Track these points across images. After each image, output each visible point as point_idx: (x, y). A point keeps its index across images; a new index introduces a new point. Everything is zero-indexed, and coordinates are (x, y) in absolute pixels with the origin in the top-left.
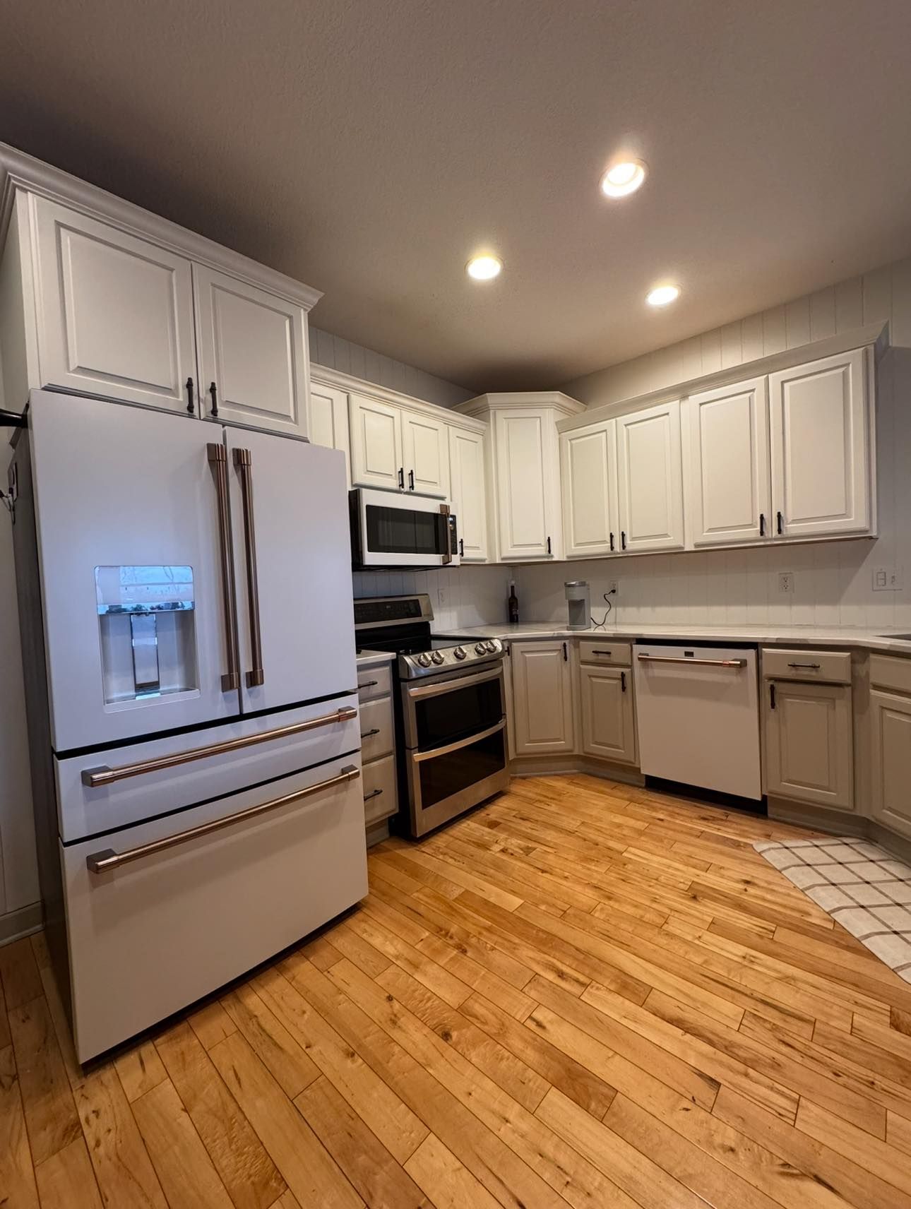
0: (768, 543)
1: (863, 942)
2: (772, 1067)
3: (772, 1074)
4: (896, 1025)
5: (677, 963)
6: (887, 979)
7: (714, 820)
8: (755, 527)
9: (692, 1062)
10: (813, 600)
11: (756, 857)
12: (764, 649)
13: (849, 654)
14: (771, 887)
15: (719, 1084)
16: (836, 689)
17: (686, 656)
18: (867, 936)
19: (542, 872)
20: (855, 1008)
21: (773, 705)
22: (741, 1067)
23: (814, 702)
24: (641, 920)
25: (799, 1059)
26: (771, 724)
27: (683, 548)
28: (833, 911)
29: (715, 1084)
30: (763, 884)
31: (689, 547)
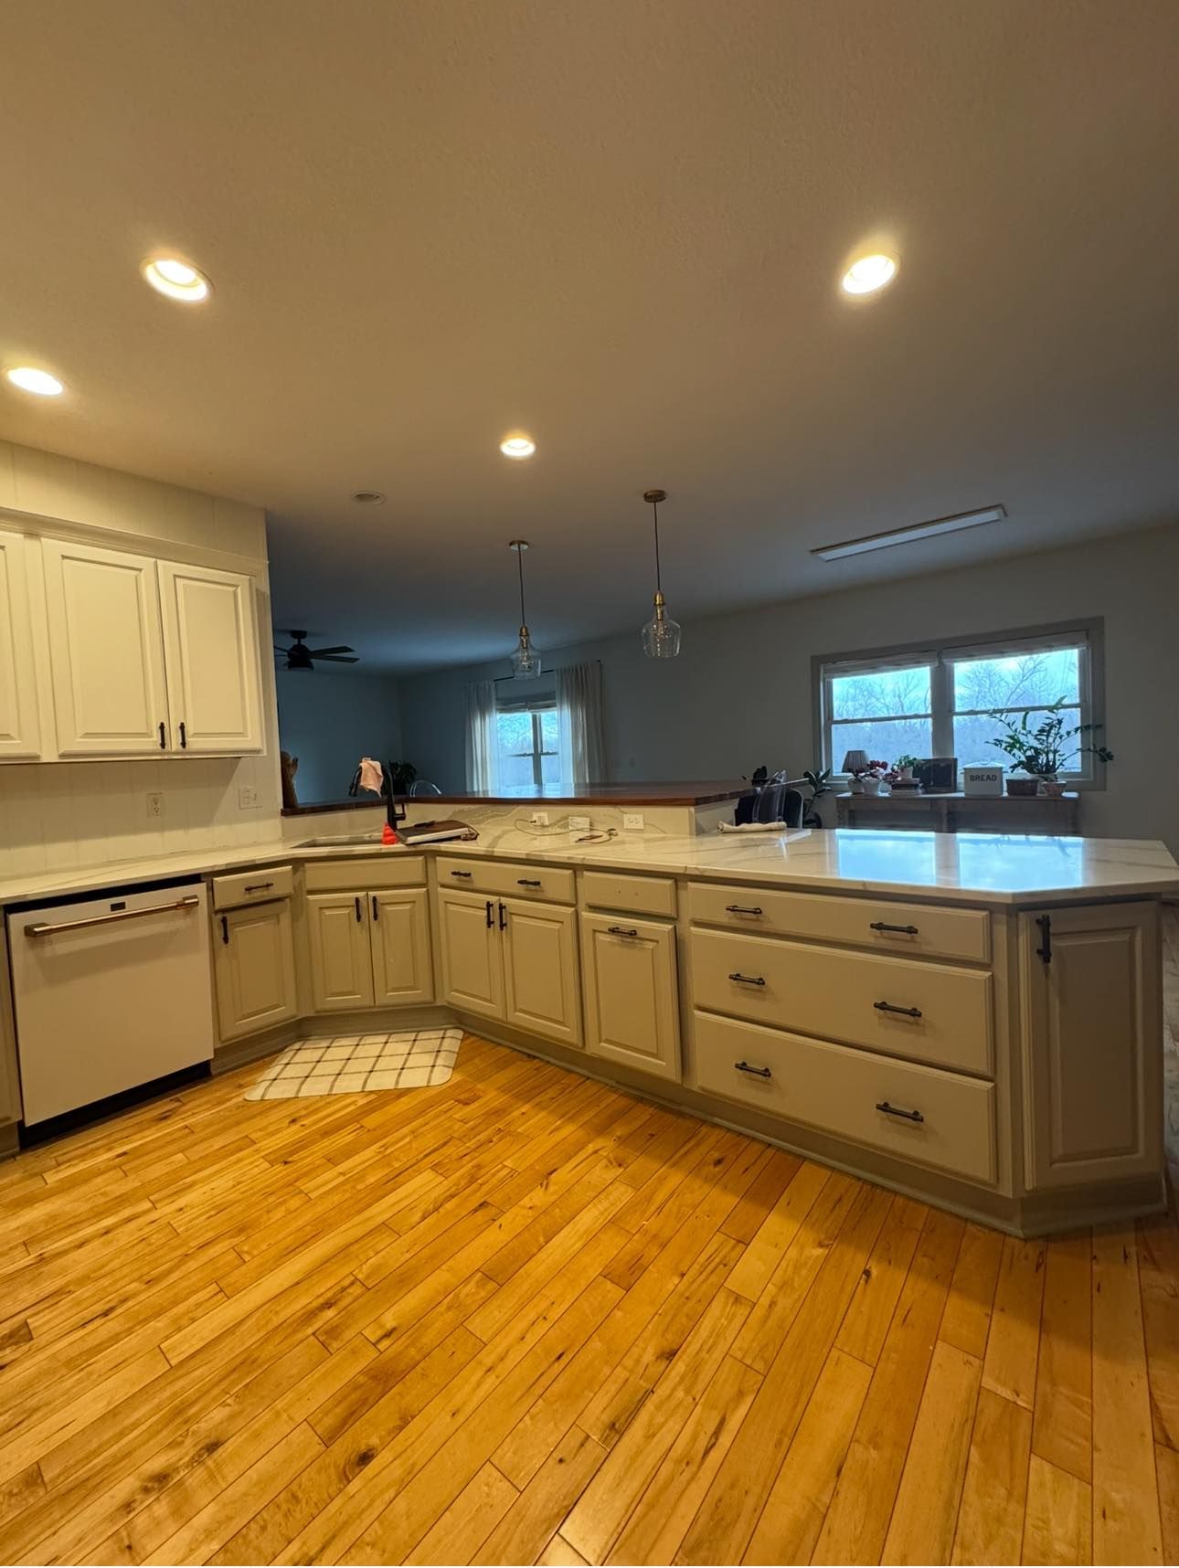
0: (166, 757)
1: (399, 1087)
2: (480, 1169)
3: (483, 1171)
4: (466, 1103)
5: (365, 1196)
6: (432, 1092)
7: (174, 1113)
8: (151, 737)
9: (464, 1213)
10: (186, 824)
11: (261, 1106)
12: (216, 879)
13: (290, 867)
14: (311, 1109)
15: (485, 1202)
16: (276, 904)
17: (112, 910)
18: (397, 1082)
19: (107, 1315)
20: (448, 1114)
21: (226, 939)
22: (474, 1186)
23: (262, 924)
24: (290, 1213)
25: (476, 1154)
26: (222, 962)
27: (38, 757)
28: (364, 1086)
29: (482, 1205)
30: (304, 1112)
31: (49, 756)
